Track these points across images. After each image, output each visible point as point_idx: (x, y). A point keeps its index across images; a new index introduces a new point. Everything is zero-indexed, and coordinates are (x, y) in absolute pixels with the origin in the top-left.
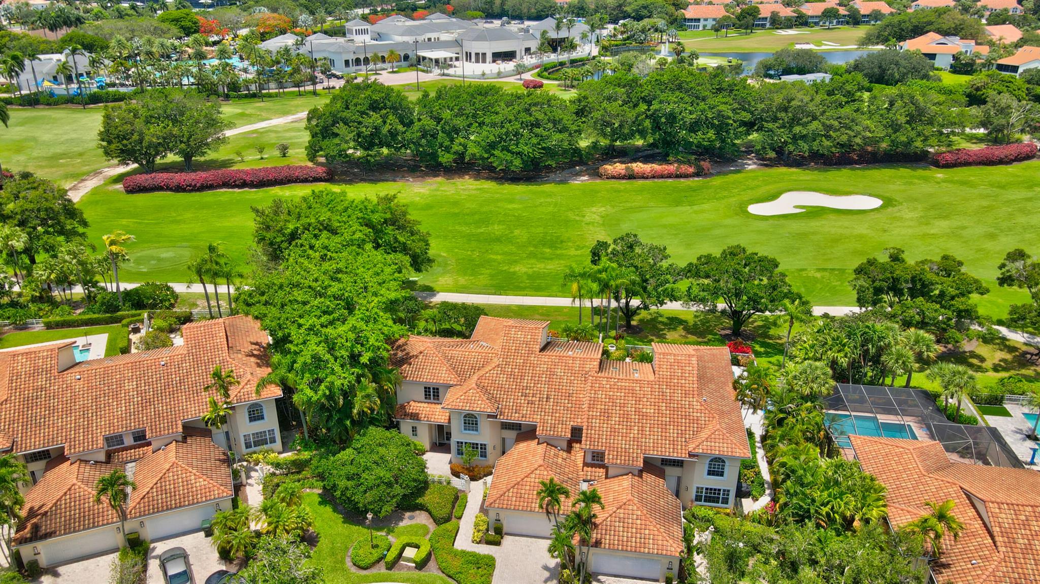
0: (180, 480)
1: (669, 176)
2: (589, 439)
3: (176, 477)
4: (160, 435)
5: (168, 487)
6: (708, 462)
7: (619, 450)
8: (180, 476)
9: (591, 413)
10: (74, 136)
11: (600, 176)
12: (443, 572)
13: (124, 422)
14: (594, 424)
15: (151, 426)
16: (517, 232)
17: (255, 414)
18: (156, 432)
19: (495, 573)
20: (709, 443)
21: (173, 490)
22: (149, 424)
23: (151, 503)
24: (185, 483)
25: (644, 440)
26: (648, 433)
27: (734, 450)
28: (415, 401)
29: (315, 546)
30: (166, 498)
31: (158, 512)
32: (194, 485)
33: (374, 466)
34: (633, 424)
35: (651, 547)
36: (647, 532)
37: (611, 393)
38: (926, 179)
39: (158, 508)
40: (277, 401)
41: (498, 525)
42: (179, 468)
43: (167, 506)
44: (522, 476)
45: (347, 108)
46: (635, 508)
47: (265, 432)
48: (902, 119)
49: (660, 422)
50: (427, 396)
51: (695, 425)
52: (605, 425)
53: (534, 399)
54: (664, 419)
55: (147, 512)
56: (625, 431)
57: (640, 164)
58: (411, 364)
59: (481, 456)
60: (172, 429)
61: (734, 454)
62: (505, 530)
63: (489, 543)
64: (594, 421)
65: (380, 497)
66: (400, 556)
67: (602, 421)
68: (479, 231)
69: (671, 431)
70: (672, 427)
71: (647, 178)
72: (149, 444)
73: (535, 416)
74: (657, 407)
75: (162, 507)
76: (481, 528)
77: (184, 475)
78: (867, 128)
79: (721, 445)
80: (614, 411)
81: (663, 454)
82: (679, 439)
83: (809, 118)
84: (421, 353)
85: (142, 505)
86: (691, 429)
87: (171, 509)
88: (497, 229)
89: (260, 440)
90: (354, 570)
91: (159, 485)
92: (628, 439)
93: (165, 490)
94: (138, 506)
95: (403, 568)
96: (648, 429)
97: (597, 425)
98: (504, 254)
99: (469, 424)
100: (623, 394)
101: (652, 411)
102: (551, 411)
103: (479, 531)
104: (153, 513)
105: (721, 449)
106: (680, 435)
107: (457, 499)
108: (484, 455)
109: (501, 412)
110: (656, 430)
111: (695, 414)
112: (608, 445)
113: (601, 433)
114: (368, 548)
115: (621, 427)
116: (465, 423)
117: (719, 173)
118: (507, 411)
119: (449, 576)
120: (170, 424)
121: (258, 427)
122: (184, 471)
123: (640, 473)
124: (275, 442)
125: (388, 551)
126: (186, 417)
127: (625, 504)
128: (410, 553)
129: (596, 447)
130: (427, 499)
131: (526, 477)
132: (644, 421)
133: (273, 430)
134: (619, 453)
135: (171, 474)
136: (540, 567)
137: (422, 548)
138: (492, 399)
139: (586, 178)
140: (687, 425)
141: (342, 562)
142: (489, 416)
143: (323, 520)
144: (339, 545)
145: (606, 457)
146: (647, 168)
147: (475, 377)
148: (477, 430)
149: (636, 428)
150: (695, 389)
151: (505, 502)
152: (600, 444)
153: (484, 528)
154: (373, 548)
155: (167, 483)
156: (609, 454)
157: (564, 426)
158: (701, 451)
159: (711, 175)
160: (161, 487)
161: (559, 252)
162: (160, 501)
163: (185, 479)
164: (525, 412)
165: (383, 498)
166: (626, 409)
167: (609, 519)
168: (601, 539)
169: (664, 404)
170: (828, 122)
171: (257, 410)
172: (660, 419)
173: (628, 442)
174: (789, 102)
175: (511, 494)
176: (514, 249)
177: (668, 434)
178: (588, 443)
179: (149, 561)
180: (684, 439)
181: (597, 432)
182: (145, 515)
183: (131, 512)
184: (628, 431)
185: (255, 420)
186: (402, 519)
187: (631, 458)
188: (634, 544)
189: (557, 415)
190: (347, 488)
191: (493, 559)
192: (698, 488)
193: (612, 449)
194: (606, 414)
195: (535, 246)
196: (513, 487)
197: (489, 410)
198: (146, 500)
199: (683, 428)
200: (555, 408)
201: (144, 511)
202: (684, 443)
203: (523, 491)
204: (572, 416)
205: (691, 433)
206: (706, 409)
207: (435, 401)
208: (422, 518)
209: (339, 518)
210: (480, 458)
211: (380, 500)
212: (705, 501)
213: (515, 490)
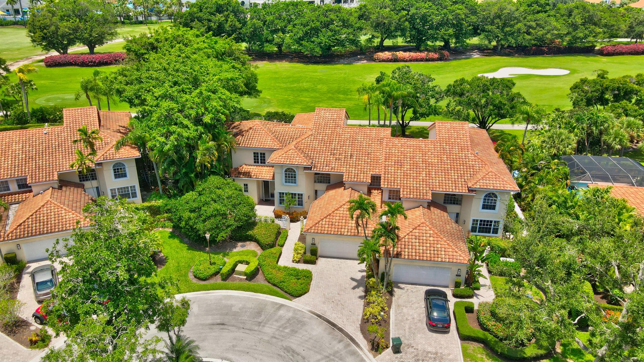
0: (53, 213)
1: (421, 60)
2: (386, 181)
3: (49, 211)
4: (39, 182)
5: (42, 218)
6: (483, 197)
7: (412, 188)
8: (53, 211)
9: (387, 163)
10: (16, 41)
11: (374, 60)
12: (269, 282)
13: (10, 172)
14: (390, 171)
15: (32, 175)
16: (319, 87)
17: (119, 172)
18: (36, 179)
19: (312, 283)
20: (484, 181)
21: (46, 220)
22: (30, 174)
23: (26, 229)
24: (57, 216)
25: (431, 181)
26: (434, 176)
27: (505, 186)
28: (246, 165)
29: (164, 265)
30: (40, 226)
31: (31, 236)
32: (64, 217)
33: (212, 202)
34: (421, 170)
35: (443, 256)
36: (439, 246)
37: (403, 149)
38: (596, 61)
39: (32, 233)
40: (137, 161)
41: (314, 247)
42: (53, 205)
43: (40, 232)
44: (333, 210)
45: (201, 11)
46: (428, 228)
47: (128, 187)
48: (579, 21)
49: (443, 168)
50: (256, 161)
51: (472, 170)
52: (399, 171)
53: (341, 156)
54: (446, 166)
55: (22, 236)
56: (415, 175)
57: (401, 52)
58: (243, 136)
59: (299, 205)
60: (49, 178)
61: (506, 188)
62: (319, 253)
63: (306, 262)
64: (390, 168)
65: (217, 225)
66: (233, 270)
67: (396, 168)
68: (292, 86)
69: (453, 174)
70: (453, 172)
71: (406, 61)
72: (31, 191)
73: (342, 168)
74: (439, 158)
75: (36, 232)
76: (299, 252)
77: (56, 210)
78: (556, 28)
79: (494, 182)
80: (406, 161)
81: (448, 190)
82: (460, 180)
83: (516, 21)
84: (251, 128)
85: (18, 231)
86: (469, 172)
87: (43, 234)
88: (305, 85)
89: (125, 194)
90: (195, 281)
91: (34, 216)
92: (418, 180)
93: (40, 220)
94: (15, 231)
95: (236, 280)
96: (434, 173)
97: (393, 171)
98: (312, 97)
99: (289, 177)
100: (412, 150)
101: (436, 161)
102: (354, 164)
103: (298, 254)
104: (28, 237)
105: (495, 185)
106: (460, 177)
107: (280, 233)
108: (300, 204)
109: (315, 166)
110: (440, 173)
111: (470, 163)
112: (402, 184)
113: (396, 176)
114: (207, 264)
115: (412, 172)
116: (286, 177)
117: (455, 59)
118: (319, 165)
119: (274, 285)
120: (48, 174)
121: (121, 183)
122: (56, 207)
123: (429, 207)
124: (136, 197)
125: (223, 266)
126: (61, 170)
127: (419, 226)
128: (241, 268)
129: (393, 187)
130: (255, 232)
131: (336, 210)
132: (430, 168)
133: (134, 186)
134: (412, 190)
135: (45, 209)
136: (349, 278)
137: (251, 264)
138: (307, 156)
139: (365, 61)
140: (465, 170)
141: (186, 275)
142: (305, 168)
143: (171, 248)
144: (183, 264)
145: (401, 193)
146: (407, 55)
147: (294, 143)
148: (295, 183)
149: (424, 172)
150: (469, 146)
151: (320, 228)
152: (396, 184)
153: (302, 252)
154: (211, 264)
155: (42, 215)
156: (403, 191)
157: (365, 175)
158: (478, 187)
159: (449, 60)
160: (36, 218)
161: (349, 97)
162: (34, 228)
163: (56, 213)
164: (333, 166)
165: (219, 226)
166: (415, 160)
167: (407, 237)
168: (401, 252)
169: (445, 156)
170: (528, 24)
171: (121, 169)
172: (443, 166)
173: (418, 183)
174: (502, 11)
175: (324, 223)
176: (318, 95)
177: (450, 177)
178: (386, 183)
179: (24, 276)
180: (463, 180)
181: (393, 176)
182: (20, 238)
183: (8, 235)
184: (418, 175)
185: (119, 177)
186: (235, 247)
187: (422, 194)
188: (429, 255)
189: (360, 167)
190: (190, 218)
191: (310, 273)
192: (474, 220)
193: (405, 187)
194: (399, 164)
195: (333, 94)
196: (326, 217)
197: (305, 164)
198: (22, 227)
199: (462, 172)
200: (357, 162)
201: (20, 235)
202: (463, 183)
203: (334, 221)
204: (372, 168)
205: (469, 175)
206: (479, 159)
207: (263, 164)
208: (252, 246)
209: (184, 247)
210: (297, 206)
211: (217, 227)
212: (479, 232)
213: (328, 220)
